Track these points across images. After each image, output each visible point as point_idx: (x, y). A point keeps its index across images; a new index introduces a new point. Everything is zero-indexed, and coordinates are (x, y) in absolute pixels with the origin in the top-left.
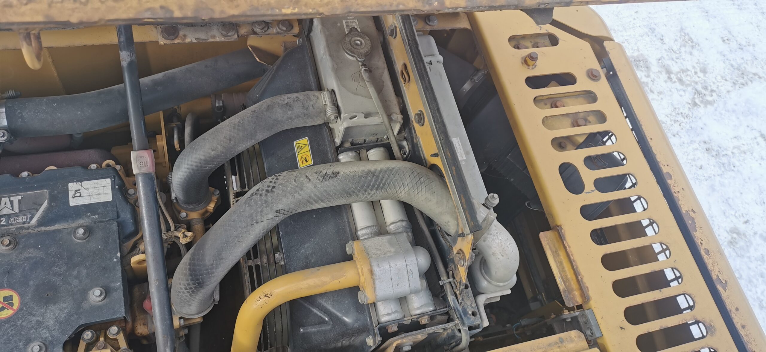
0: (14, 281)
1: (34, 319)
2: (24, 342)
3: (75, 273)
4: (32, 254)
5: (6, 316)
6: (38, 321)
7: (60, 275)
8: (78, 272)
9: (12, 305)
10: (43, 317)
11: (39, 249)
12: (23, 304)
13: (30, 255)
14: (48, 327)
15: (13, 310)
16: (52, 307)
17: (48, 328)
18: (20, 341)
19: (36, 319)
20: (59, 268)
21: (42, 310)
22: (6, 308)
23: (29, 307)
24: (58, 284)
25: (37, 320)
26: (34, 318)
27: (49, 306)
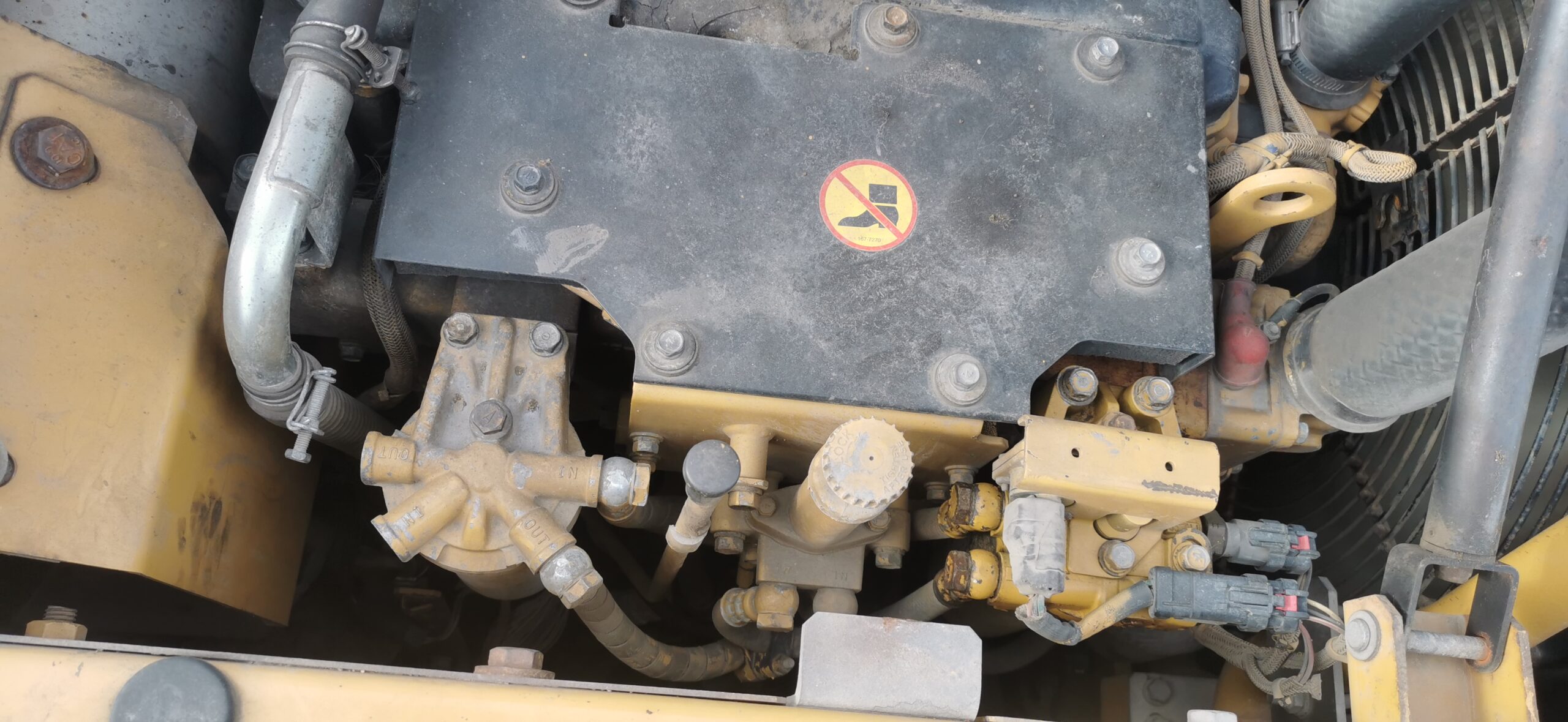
0: (904, 145)
1: (953, 280)
2: (921, 341)
3: (1075, 173)
4: (958, 78)
5: (875, 244)
6: (963, 290)
7: (1032, 167)
8: (1083, 172)
9: (892, 215)
10: (979, 282)
11: (978, 69)
12: (924, 223)
13: (950, 80)
14: (990, 318)
15: (896, 232)
16: (1004, 258)
17: (992, 322)
18: (912, 334)
19: (960, 282)
20: (1031, 146)
21: (978, 260)
22: (877, 222)
23: (941, 238)
24: (1027, 195)
25: (961, 285)
26: (953, 278)
27: (995, 254)
